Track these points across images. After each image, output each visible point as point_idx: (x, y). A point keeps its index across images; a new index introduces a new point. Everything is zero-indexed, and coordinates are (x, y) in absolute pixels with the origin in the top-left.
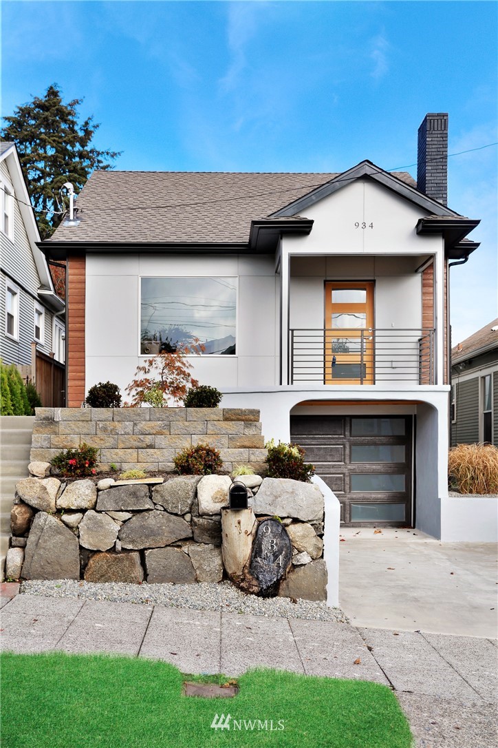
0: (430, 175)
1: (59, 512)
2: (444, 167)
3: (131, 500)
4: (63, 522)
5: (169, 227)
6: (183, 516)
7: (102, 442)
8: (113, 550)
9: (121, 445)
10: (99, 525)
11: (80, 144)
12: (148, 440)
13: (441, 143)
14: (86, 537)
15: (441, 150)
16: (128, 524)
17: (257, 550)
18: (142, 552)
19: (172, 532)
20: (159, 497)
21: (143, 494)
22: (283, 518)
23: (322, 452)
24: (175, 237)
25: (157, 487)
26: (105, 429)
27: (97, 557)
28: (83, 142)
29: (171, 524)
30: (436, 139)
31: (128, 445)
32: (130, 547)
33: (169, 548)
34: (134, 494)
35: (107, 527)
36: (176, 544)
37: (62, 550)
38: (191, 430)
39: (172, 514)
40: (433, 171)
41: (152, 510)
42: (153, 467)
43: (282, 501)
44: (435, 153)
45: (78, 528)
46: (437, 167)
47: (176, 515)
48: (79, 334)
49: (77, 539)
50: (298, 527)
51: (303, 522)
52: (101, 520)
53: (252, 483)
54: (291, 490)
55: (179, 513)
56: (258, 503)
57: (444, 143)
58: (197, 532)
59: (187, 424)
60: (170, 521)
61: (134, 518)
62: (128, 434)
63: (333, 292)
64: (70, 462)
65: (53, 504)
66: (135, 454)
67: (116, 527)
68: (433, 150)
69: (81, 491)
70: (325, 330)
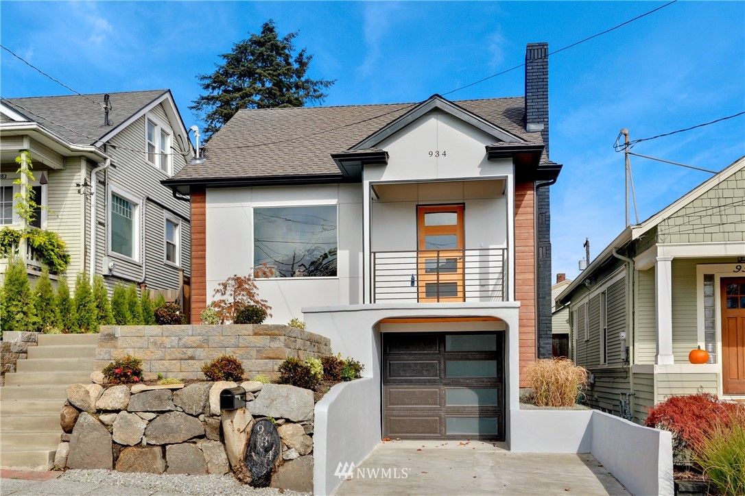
0: (531, 101)
1: (99, 411)
2: (545, 93)
3: (156, 403)
4: (101, 421)
5: (281, 161)
6: (197, 416)
7: (153, 354)
8: (139, 445)
9: (168, 357)
10: (128, 423)
11: (296, 75)
12: (190, 352)
13: (541, 70)
14: (118, 433)
15: (541, 77)
16: (153, 423)
17: (251, 446)
18: (164, 446)
19: (188, 430)
20: (179, 400)
21: (166, 397)
22: (277, 419)
23: (418, 367)
24: (281, 171)
25: (178, 392)
26: (155, 343)
27: (127, 450)
28: (299, 73)
29: (188, 423)
30: (536, 67)
31: (173, 356)
32: (153, 442)
33: (186, 444)
34: (159, 397)
35: (135, 425)
36: (192, 440)
37: (98, 444)
38: (226, 343)
39: (188, 414)
40: (534, 97)
41: (172, 411)
42: (192, 375)
43: (276, 404)
44: (535, 81)
45: (112, 425)
46: (538, 93)
47: (192, 415)
48: (200, 261)
49: (110, 435)
50: (290, 426)
51: (294, 423)
52: (130, 419)
53: (253, 388)
54: (286, 395)
55: (194, 414)
56: (258, 406)
57: (544, 70)
58: (208, 430)
59: (222, 338)
60: (188, 421)
61: (158, 418)
62: (173, 347)
63: (426, 215)
64: (116, 371)
65: (92, 406)
66: (178, 365)
67: (143, 425)
68: (533, 77)
69: (117, 395)
70: (418, 251)
